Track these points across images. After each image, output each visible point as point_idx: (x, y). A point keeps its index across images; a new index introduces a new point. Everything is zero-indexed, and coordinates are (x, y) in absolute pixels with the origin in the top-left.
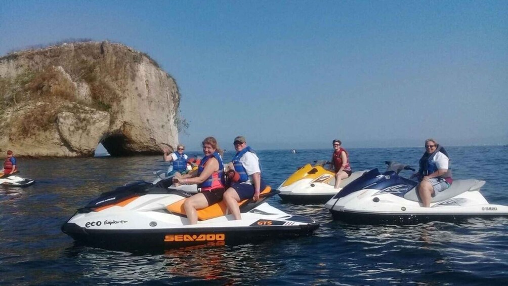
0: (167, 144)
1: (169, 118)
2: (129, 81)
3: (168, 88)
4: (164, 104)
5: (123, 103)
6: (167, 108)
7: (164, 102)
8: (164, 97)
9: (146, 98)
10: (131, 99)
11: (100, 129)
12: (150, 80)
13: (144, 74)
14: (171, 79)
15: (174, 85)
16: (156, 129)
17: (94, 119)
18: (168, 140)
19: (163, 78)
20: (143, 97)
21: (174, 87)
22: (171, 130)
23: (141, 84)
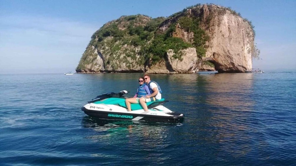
0: (242, 66)
1: (243, 49)
2: (216, 27)
3: (244, 28)
4: (240, 39)
5: (212, 41)
6: (242, 42)
7: (240, 38)
8: (241, 35)
9: (227, 37)
10: (218, 38)
11: (190, 58)
12: (231, 24)
13: (227, 22)
14: (247, 22)
15: (250, 26)
16: (234, 57)
17: (186, 52)
18: (242, 63)
19: (240, 22)
20: (225, 36)
21: (248, 28)
22: (245, 56)
23: (224, 28)
